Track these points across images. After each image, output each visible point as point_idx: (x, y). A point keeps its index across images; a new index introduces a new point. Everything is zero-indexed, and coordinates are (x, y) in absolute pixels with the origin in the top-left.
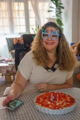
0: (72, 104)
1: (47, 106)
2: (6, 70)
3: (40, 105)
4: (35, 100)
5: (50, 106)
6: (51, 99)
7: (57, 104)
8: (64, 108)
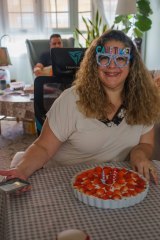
0: (138, 192)
1: (94, 192)
2: (24, 111)
3: (81, 190)
4: (73, 180)
5: (99, 193)
6: (103, 181)
7: (112, 190)
8: (124, 198)
